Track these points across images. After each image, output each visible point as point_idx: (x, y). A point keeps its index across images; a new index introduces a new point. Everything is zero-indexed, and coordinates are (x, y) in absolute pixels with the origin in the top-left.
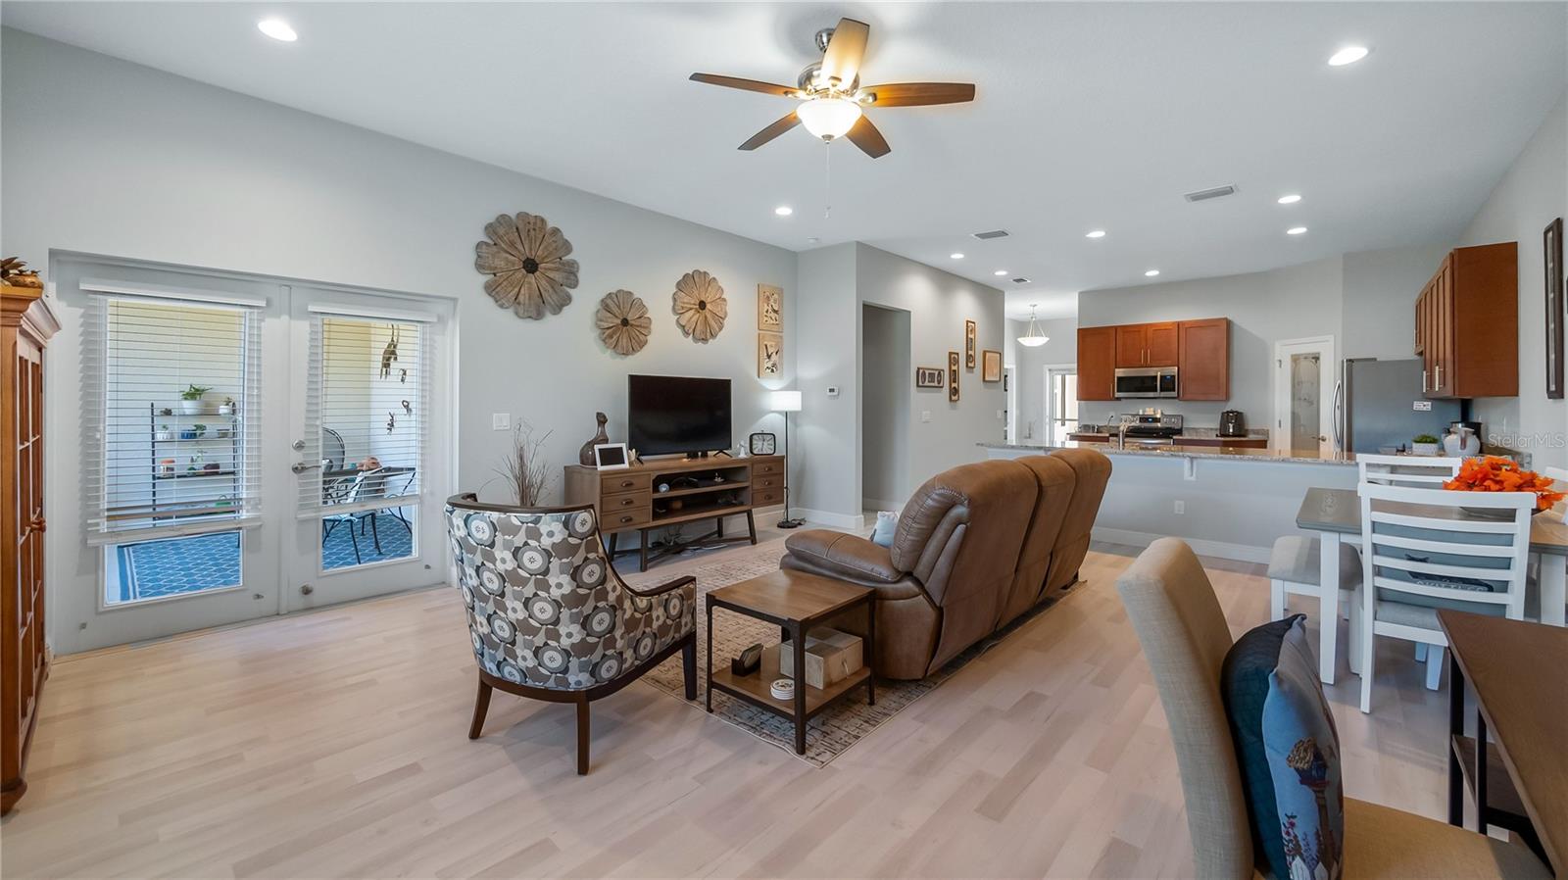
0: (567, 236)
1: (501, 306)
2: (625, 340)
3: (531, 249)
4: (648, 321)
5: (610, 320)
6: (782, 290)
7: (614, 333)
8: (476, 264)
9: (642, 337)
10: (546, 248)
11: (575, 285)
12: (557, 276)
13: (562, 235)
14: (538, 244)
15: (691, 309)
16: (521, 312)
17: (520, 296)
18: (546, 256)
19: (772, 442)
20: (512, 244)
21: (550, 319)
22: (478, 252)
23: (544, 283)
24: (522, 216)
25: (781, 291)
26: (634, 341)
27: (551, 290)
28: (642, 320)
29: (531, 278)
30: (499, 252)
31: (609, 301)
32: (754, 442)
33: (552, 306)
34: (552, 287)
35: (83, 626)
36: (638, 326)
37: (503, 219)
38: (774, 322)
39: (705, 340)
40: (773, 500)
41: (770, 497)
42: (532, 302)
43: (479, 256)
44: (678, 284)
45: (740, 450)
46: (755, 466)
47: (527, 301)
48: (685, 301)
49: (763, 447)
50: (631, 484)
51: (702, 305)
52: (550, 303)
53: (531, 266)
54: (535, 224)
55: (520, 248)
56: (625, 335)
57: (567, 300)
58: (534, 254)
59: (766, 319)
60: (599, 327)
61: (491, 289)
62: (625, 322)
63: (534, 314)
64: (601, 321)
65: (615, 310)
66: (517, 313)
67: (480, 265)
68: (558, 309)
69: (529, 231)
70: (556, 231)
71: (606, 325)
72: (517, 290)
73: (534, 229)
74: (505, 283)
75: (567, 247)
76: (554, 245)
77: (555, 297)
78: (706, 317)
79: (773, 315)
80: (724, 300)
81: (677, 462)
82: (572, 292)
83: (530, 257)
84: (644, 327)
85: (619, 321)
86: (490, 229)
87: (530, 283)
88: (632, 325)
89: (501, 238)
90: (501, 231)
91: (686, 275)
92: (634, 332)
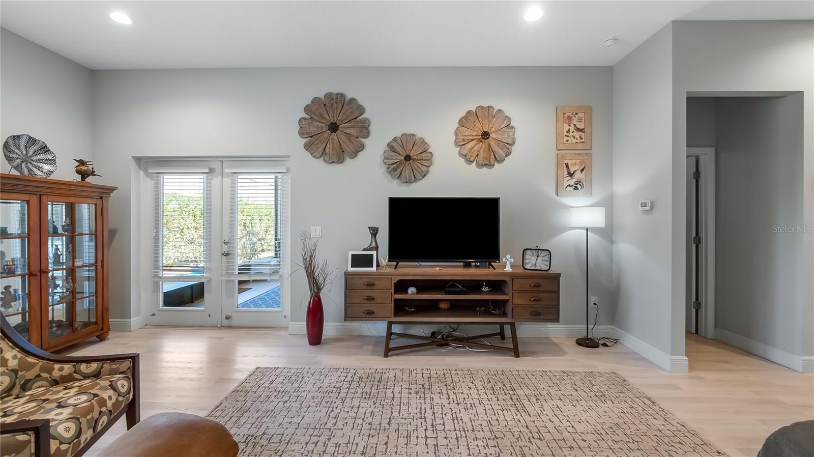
0: (361, 102)
1: (315, 157)
2: (407, 172)
3: (334, 116)
4: (430, 155)
5: (394, 158)
6: (590, 108)
7: (398, 167)
8: (299, 132)
9: (424, 168)
10: (344, 113)
11: (367, 137)
12: (352, 131)
13: (357, 102)
14: (338, 113)
15: (472, 140)
16: (327, 159)
17: (326, 149)
18: (345, 119)
19: (547, 258)
20: (321, 115)
21: (349, 162)
22: (299, 125)
23: (343, 137)
24: (329, 96)
25: (588, 110)
26: (415, 171)
27: (348, 142)
28: (424, 154)
29: (334, 136)
30: (312, 123)
31: (394, 144)
32: (527, 257)
33: (348, 153)
34: (349, 140)
35: (154, 315)
36: (418, 160)
37: (316, 100)
38: (578, 140)
39: (490, 165)
40: (542, 317)
41: (539, 314)
42: (335, 152)
43: (301, 127)
44: (461, 121)
45: (507, 264)
46: (516, 281)
47: (331, 152)
48: (467, 134)
49: (535, 262)
50: (373, 285)
51: (486, 135)
52: (347, 151)
53: (334, 128)
54: (337, 99)
55: (327, 117)
56: (408, 168)
57: (362, 147)
58: (335, 119)
59: (566, 138)
60: (385, 163)
61: (308, 147)
62: (408, 158)
63: (336, 159)
64: (387, 159)
65: (399, 149)
66: (324, 160)
67: (301, 133)
68: (354, 154)
69: (332, 104)
70: (353, 100)
71: (391, 162)
72: (324, 145)
73: (336, 103)
74: (316, 142)
75: (361, 110)
76: (350, 110)
77: (351, 147)
78: (489, 145)
79: (577, 134)
80: (513, 127)
81: (433, 269)
82: (364, 141)
83: (333, 122)
84: (426, 160)
85: (402, 158)
86: (307, 109)
87: (333, 139)
88: (414, 160)
89: (314, 113)
90: (314, 109)
91: (469, 112)
92: (416, 165)
